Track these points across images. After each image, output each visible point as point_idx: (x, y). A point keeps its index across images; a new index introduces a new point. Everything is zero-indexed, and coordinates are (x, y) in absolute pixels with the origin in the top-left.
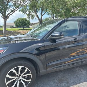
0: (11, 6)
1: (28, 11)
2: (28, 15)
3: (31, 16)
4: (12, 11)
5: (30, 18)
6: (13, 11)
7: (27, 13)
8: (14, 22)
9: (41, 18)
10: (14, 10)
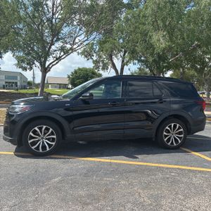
0: (55, 51)
1: (95, 55)
2: (96, 62)
3: (101, 64)
4: (57, 59)
5: (101, 68)
6: (59, 59)
7: (95, 58)
8: (69, 77)
9: (122, 69)
10: (60, 57)
